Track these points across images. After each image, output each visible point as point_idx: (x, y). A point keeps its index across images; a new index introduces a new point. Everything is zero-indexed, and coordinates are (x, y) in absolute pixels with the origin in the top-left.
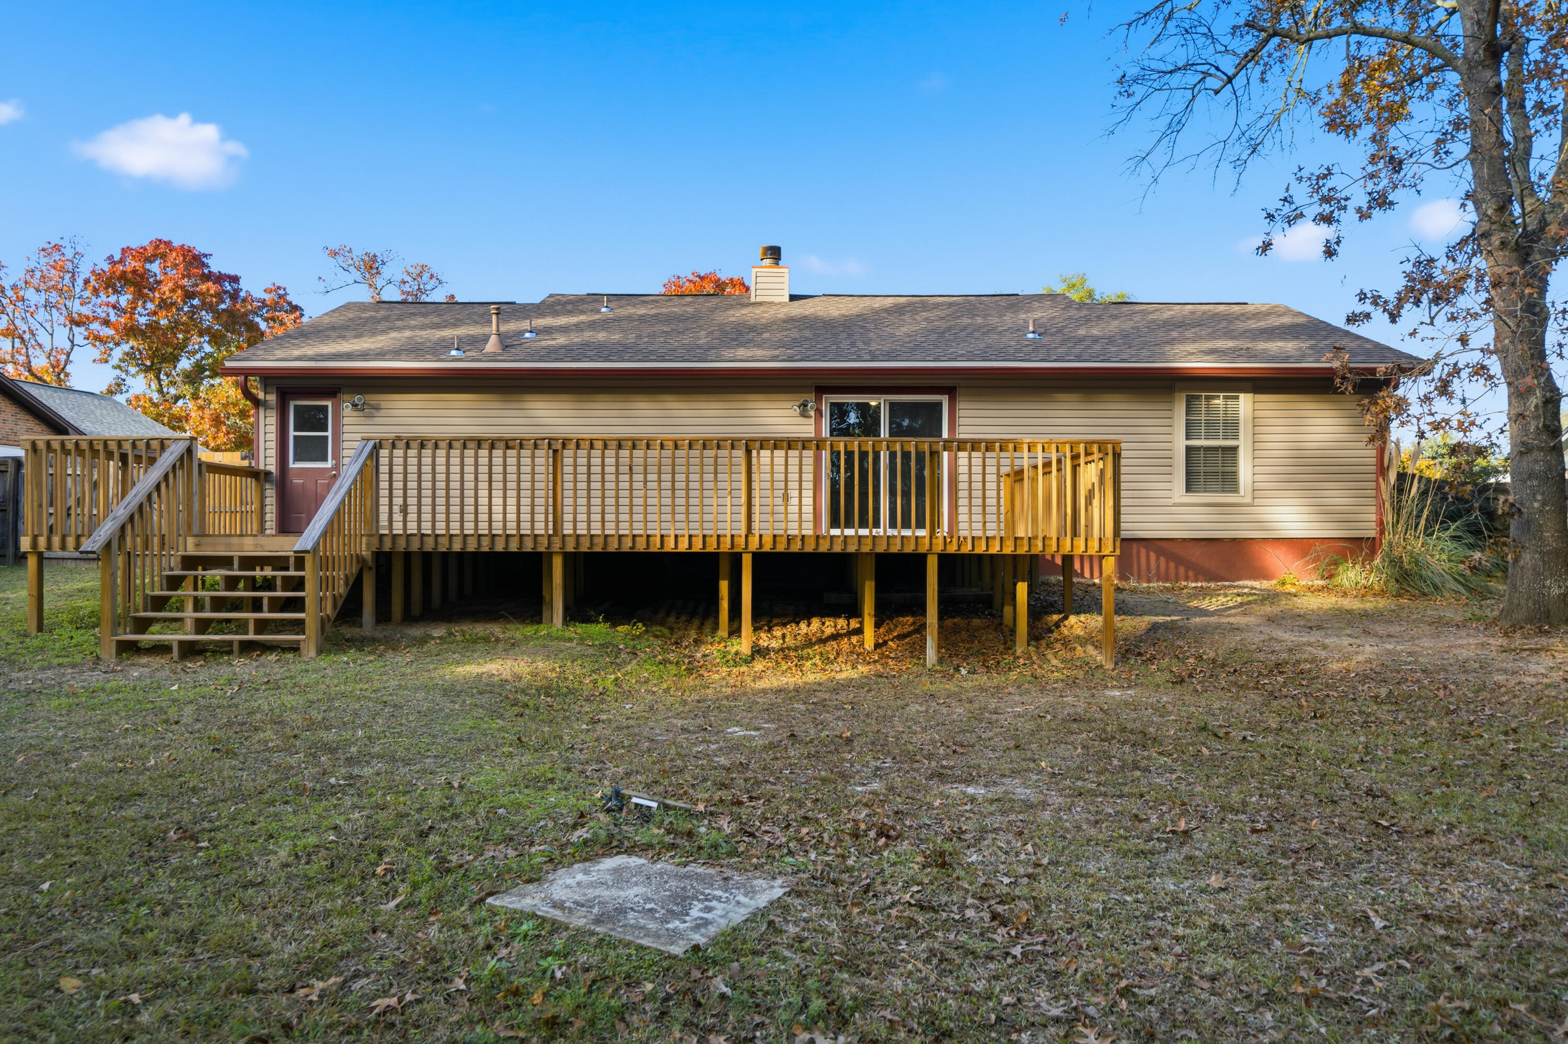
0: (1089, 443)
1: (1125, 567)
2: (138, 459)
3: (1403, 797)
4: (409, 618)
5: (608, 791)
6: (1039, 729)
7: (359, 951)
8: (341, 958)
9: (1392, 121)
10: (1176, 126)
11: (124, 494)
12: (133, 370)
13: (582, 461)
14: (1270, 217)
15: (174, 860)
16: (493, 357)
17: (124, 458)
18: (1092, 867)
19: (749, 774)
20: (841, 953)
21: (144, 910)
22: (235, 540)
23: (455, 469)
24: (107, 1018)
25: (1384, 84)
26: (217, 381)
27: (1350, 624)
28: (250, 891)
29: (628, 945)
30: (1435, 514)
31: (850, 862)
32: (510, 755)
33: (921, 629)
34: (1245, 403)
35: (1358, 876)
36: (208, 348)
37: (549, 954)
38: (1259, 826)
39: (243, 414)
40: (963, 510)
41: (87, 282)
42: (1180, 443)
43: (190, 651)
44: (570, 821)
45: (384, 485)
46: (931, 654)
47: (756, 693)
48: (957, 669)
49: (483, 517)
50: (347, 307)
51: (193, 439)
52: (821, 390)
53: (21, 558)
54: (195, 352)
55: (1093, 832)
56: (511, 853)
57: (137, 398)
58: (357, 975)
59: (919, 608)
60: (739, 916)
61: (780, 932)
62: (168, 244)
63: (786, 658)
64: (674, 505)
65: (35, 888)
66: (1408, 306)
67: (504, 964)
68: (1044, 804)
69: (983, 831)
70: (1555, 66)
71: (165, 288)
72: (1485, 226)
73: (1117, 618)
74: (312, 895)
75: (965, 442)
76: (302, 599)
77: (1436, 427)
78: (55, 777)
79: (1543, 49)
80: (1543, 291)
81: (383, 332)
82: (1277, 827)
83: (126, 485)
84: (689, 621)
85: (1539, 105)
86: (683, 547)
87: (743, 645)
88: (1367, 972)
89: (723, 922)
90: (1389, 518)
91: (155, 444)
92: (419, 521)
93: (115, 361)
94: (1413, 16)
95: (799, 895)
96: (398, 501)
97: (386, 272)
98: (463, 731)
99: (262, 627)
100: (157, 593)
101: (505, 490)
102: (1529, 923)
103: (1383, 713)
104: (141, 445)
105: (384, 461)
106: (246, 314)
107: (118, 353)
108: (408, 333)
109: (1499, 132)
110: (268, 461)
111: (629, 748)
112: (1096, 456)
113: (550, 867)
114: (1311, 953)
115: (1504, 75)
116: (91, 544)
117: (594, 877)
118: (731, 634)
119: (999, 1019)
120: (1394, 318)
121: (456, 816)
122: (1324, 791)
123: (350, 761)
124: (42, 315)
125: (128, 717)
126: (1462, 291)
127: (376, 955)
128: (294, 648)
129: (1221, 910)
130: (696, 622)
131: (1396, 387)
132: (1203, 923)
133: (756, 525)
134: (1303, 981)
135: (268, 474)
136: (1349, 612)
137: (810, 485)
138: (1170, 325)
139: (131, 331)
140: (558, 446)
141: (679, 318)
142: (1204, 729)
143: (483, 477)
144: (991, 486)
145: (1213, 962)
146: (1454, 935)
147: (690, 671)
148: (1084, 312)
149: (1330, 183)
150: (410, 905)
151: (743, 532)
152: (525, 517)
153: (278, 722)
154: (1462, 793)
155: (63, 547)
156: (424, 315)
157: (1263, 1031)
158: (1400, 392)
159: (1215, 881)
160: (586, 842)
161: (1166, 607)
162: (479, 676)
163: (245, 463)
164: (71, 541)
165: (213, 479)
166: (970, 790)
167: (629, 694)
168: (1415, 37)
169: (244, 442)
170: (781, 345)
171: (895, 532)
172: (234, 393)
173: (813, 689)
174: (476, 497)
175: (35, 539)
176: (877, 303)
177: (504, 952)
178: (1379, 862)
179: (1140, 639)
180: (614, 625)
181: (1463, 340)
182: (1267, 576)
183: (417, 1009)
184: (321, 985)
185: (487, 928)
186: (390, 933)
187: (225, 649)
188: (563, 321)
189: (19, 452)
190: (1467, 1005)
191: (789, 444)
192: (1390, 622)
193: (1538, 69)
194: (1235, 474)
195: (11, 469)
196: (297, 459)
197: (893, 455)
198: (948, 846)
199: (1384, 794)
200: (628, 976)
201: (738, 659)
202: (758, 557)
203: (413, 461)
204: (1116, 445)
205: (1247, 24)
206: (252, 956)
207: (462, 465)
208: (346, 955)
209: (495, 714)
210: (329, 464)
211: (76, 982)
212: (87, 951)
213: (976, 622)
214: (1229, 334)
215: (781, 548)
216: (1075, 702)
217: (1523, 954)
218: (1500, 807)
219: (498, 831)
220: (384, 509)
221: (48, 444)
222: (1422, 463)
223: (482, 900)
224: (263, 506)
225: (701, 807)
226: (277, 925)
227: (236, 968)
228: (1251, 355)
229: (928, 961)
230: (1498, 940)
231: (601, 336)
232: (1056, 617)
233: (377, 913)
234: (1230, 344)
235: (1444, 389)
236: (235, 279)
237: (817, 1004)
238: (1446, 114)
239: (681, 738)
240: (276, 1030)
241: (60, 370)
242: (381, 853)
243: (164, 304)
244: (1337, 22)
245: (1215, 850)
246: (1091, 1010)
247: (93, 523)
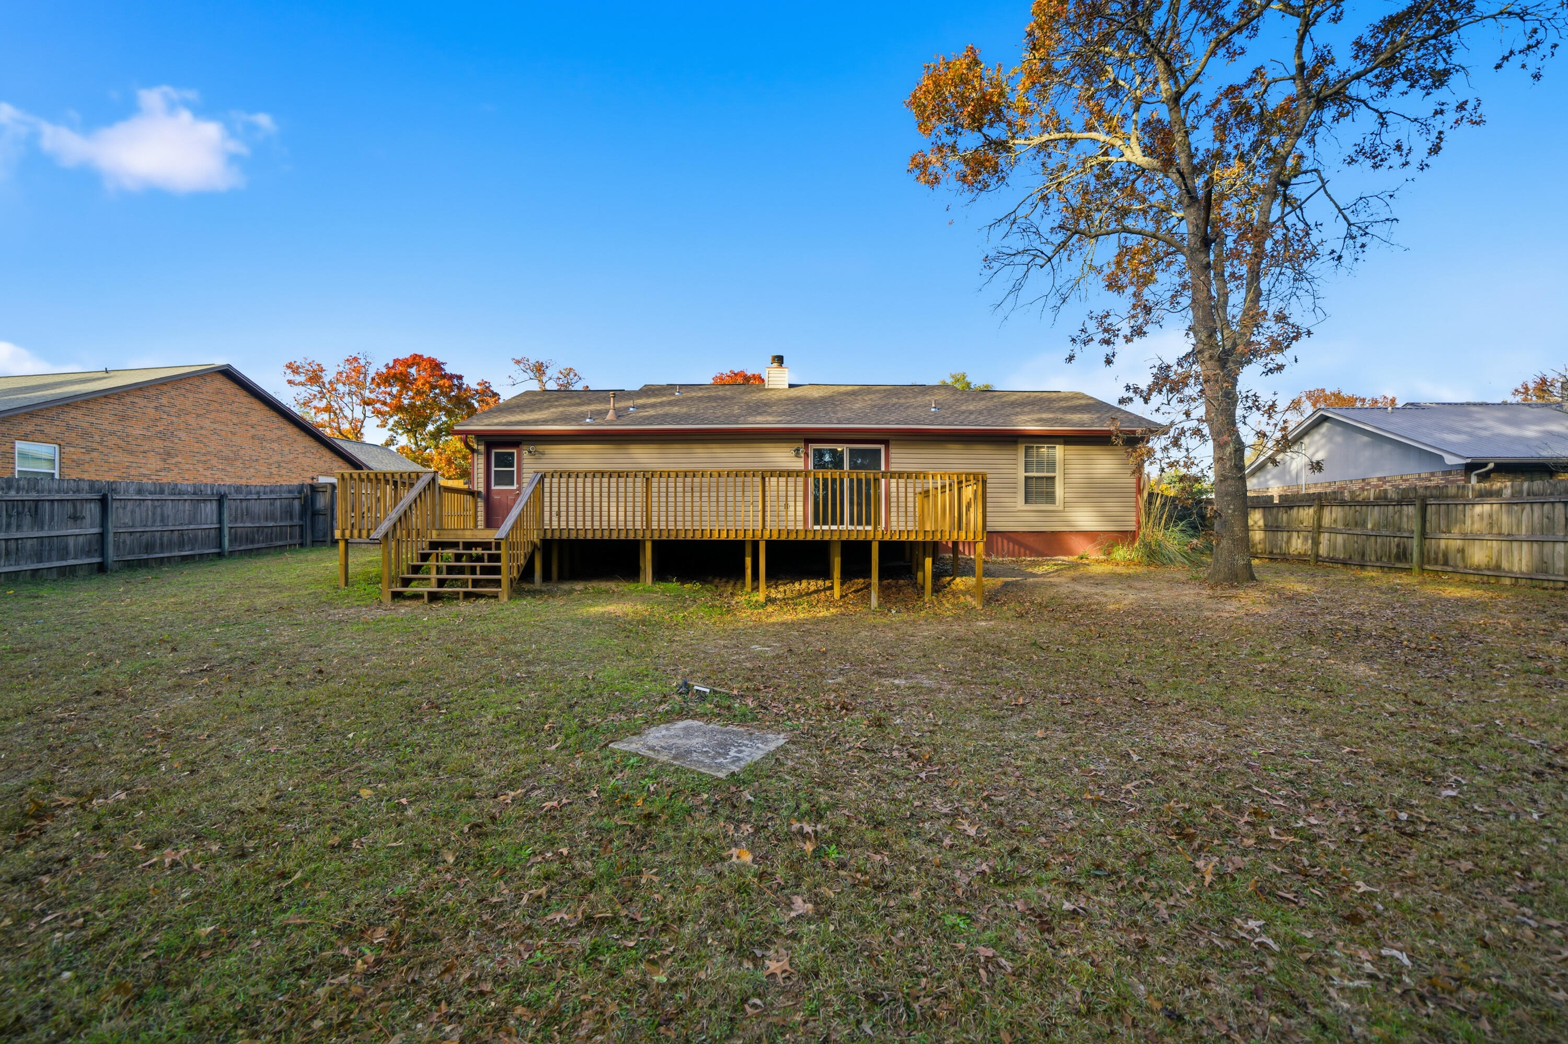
0: (967, 474)
1: (989, 548)
2: (404, 484)
3: (1150, 684)
4: (562, 578)
5: (680, 682)
6: (938, 645)
7: (534, 775)
8: (525, 778)
9: (1145, 284)
10: (1017, 288)
11: (395, 505)
12: (400, 431)
13: (663, 485)
14: (1073, 340)
15: (426, 720)
16: (611, 423)
17: (395, 483)
18: (968, 726)
19: (764, 673)
20: (819, 777)
21: (409, 750)
22: (460, 532)
23: (588, 490)
24: (388, 813)
25: (1141, 262)
26: (450, 437)
27: (1120, 582)
28: (471, 739)
29: (693, 772)
30: (1170, 517)
31: (824, 724)
32: (622, 661)
33: (868, 586)
34: (1059, 451)
35: (1123, 731)
36: (444, 419)
37: (646, 776)
38: (1066, 701)
39: (465, 458)
40: (893, 514)
41: (373, 379)
42: (1022, 474)
43: (434, 597)
44: (658, 699)
45: (547, 499)
46: (874, 602)
47: (768, 625)
48: (889, 611)
49: (605, 518)
50: (527, 393)
51: (436, 472)
52: (807, 441)
53: (335, 542)
54: (436, 421)
55: (968, 705)
56: (623, 718)
57: (403, 448)
58: (534, 788)
59: (867, 574)
60: (758, 755)
61: (782, 765)
62: (421, 356)
63: (786, 604)
64: (718, 511)
65: (345, 737)
66: (1154, 394)
67: (620, 782)
68: (940, 690)
69: (904, 705)
70: (1242, 252)
71: (419, 383)
72: (1200, 346)
73: (984, 579)
74: (507, 741)
75: (895, 473)
76: (499, 567)
77: (1171, 465)
78: (356, 672)
79: (1235, 241)
80: (1234, 382)
81: (547, 408)
82: (1076, 701)
83: (396, 500)
84: (727, 582)
85: (1233, 275)
86: (724, 536)
87: (761, 597)
88: (1129, 786)
89: (749, 759)
90: (1143, 519)
91: (413, 476)
92: (567, 521)
93: (389, 426)
94: (1158, 222)
95: (794, 743)
96: (555, 509)
97: (549, 373)
98: (595, 645)
99: (476, 583)
100: (415, 563)
101: (618, 502)
102: (1224, 758)
103: (1139, 634)
104: (406, 476)
105: (547, 485)
106: (466, 399)
107: (391, 422)
108: (561, 409)
109: (1209, 291)
110: (479, 485)
111: (692, 657)
112: (972, 482)
113: (646, 726)
114: (1096, 775)
115: (1212, 257)
116: (377, 534)
117: (672, 732)
118: (753, 590)
119: (912, 815)
120: (1146, 401)
121: (591, 696)
122: (1104, 680)
123: (528, 663)
124: (347, 399)
125: (398, 637)
126: (1187, 385)
127: (545, 776)
128: (495, 596)
129: (1043, 750)
130: (732, 583)
131: (1148, 442)
132: (1033, 758)
133: (768, 523)
134: (1091, 792)
135: (479, 493)
136: (1120, 575)
137: (801, 499)
138: (1013, 404)
139: (399, 408)
140: (649, 475)
141: (723, 398)
142: (1034, 644)
143: (605, 494)
144: (910, 499)
145: (1039, 781)
146: (1179, 764)
147: (728, 612)
148: (965, 396)
149: (1108, 321)
150: (563, 748)
151: (760, 527)
152: (630, 518)
153: (486, 639)
154: (1185, 681)
155: (360, 537)
156: (571, 398)
157: (1067, 820)
158: (1150, 445)
159: (1039, 733)
160: (667, 712)
161: (1012, 572)
162: (603, 614)
163: (466, 487)
164: (364, 533)
165: (447, 496)
166: (897, 682)
167: (692, 625)
168: (1159, 234)
169: (465, 474)
170: (784, 413)
171: (852, 528)
172: (460, 445)
173: (802, 623)
174: (601, 507)
175: (343, 531)
176: (843, 389)
177: (620, 775)
178: (1136, 722)
179: (997, 592)
180: (683, 584)
181: (1187, 414)
182: (1071, 554)
183: (569, 808)
184: (513, 793)
185: (610, 762)
186: (553, 764)
187: (454, 597)
188: (652, 400)
189: (333, 480)
190: (1187, 806)
191: (789, 473)
192: (1143, 581)
193: (1232, 253)
194: (1054, 493)
195: (329, 490)
196: (496, 484)
197: (851, 481)
198: (882, 715)
199: (1139, 682)
200: (693, 790)
201: (757, 605)
202: (769, 543)
203: (563, 485)
204: (984, 475)
205: (1060, 227)
206: (472, 777)
207: (593, 487)
208: (526, 777)
209: (612, 636)
210: (515, 487)
211: (369, 792)
212: (376, 773)
213: (901, 582)
214: (1049, 410)
215: (783, 537)
216: (959, 629)
217: (1220, 775)
218: (1207, 689)
219: (616, 705)
220: (547, 514)
221: (351, 475)
222: (1163, 486)
223: (607, 745)
224: (476, 512)
225: (735, 692)
226: (487, 759)
227: (463, 784)
228: (1064, 423)
229: (870, 781)
230: (1205, 768)
231: (675, 409)
232: (948, 579)
233: (546, 752)
234: (1051, 416)
235: (1176, 443)
236: (460, 377)
237: (805, 806)
238: (1177, 280)
239: (723, 652)
240: (487, 820)
241: (357, 432)
242: (547, 717)
243: (419, 393)
244: (1113, 225)
245: (1040, 715)
246: (966, 809)
247: (377, 523)
